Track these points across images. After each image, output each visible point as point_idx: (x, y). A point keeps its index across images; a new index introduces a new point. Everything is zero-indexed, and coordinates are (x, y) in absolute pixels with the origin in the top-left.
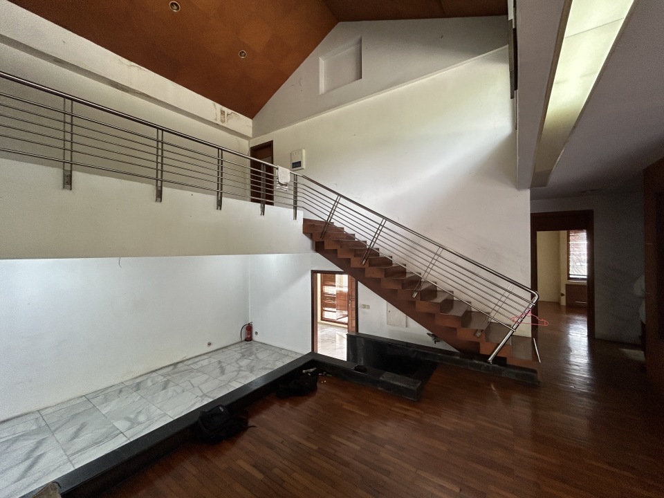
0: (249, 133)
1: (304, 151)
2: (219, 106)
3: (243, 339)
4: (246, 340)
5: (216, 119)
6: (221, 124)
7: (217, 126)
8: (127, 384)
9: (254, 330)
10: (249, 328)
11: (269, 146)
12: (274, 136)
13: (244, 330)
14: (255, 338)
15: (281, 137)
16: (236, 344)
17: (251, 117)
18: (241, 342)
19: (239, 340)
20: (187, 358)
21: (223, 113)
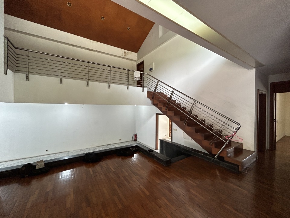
0: (136, 58)
1: (154, 63)
2: (123, 50)
3: (133, 140)
4: (134, 140)
5: (122, 55)
6: (124, 57)
7: (123, 58)
8: (92, 148)
9: (138, 137)
10: (136, 136)
11: (142, 63)
12: (144, 59)
13: (134, 137)
14: (138, 140)
15: (146, 59)
16: (130, 141)
17: (137, 52)
18: (133, 141)
19: (132, 140)
20: (112, 143)
21: (125, 52)
